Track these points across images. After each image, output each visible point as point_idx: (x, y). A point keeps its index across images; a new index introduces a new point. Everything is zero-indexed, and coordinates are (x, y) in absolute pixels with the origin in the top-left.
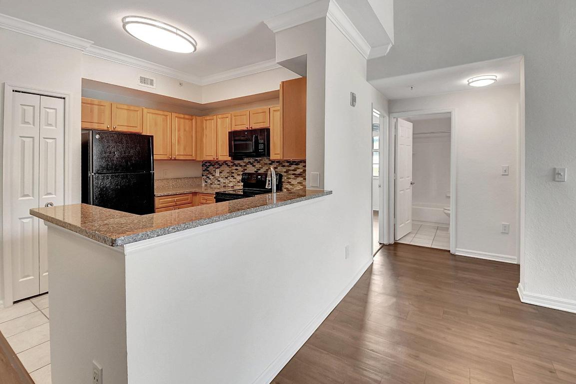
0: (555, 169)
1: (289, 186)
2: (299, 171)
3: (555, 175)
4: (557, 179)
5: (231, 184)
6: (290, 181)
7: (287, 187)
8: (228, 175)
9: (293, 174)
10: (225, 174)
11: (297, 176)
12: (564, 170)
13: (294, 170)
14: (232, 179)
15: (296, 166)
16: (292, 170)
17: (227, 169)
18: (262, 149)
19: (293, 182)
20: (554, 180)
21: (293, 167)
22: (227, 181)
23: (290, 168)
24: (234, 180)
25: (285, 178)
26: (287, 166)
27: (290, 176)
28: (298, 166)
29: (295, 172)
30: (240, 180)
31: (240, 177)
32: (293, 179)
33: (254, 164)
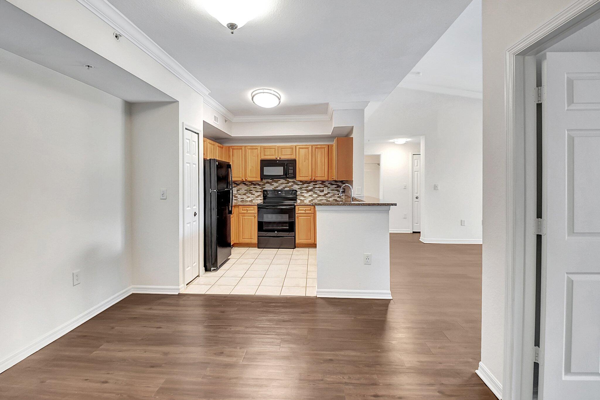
0: (435, 185)
2: (310, 188)
3: (435, 187)
4: (436, 189)
5: (249, 199)
6: (303, 194)
7: (301, 198)
8: (246, 192)
9: (305, 190)
10: (243, 191)
11: (308, 191)
12: (438, 185)
13: (307, 187)
14: (250, 195)
15: (307, 185)
16: (305, 187)
17: (246, 188)
18: (291, 173)
19: (305, 195)
20: (435, 189)
21: (305, 185)
22: (244, 197)
23: (303, 186)
24: (253, 196)
25: (299, 193)
26: (301, 185)
27: (303, 191)
28: (309, 185)
29: (307, 189)
30: (259, 195)
31: (259, 193)
32: (306, 193)
33: (273, 183)
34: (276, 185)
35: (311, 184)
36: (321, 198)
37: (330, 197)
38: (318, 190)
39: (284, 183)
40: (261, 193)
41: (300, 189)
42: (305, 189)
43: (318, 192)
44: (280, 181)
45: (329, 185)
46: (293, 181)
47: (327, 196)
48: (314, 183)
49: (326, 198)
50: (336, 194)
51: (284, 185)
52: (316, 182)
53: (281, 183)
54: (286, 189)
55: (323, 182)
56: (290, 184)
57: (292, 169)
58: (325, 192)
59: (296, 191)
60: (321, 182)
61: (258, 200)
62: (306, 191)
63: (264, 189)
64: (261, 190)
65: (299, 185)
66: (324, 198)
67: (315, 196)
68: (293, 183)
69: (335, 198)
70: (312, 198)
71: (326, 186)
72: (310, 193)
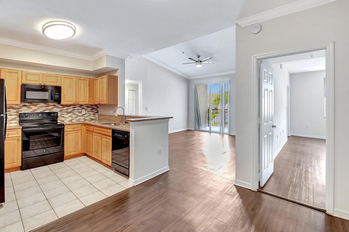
1: (62, 119)
2: (69, 110)
6: (63, 115)
7: (61, 119)
11: (68, 113)
13: (67, 110)
15: (68, 108)
16: (65, 110)
18: (57, 98)
21: (66, 108)
25: (60, 114)
26: (61, 108)
27: (63, 113)
28: (69, 108)
29: (67, 111)
30: (14, 119)
31: (13, 117)
32: (66, 114)
33: (31, 107)
34: (34, 108)
35: (71, 107)
36: (80, 118)
37: (87, 117)
38: (77, 112)
39: (44, 107)
40: (16, 116)
41: (61, 111)
42: (66, 111)
43: (77, 113)
44: (39, 104)
45: (86, 108)
46: (53, 104)
47: (84, 116)
48: (74, 107)
49: (83, 118)
50: (91, 114)
51: (43, 108)
52: (75, 105)
53: (40, 107)
54: (45, 112)
55: (81, 106)
56: (50, 107)
57: (58, 95)
58: (83, 113)
59: (57, 113)
60: (80, 105)
61: (12, 123)
62: (66, 113)
63: (20, 112)
64: (16, 114)
65: (59, 108)
66: (82, 118)
67: (74, 116)
68: (53, 107)
69: (91, 117)
70: (72, 118)
71: (84, 109)
72: (70, 114)
